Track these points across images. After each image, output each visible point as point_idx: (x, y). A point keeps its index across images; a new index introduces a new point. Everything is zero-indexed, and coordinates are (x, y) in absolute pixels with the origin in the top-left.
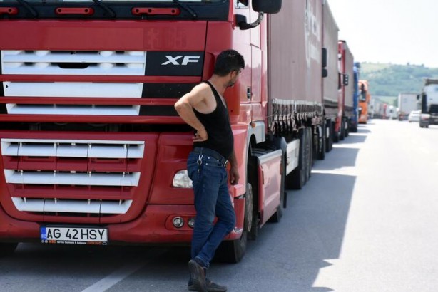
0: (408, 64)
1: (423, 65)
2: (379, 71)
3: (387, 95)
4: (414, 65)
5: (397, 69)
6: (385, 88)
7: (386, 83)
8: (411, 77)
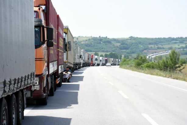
0: (100, 37)
1: (106, 37)
2: (86, 40)
3: (91, 51)
4: (102, 37)
5: (95, 39)
6: (90, 48)
7: (90, 46)
8: (102, 43)
